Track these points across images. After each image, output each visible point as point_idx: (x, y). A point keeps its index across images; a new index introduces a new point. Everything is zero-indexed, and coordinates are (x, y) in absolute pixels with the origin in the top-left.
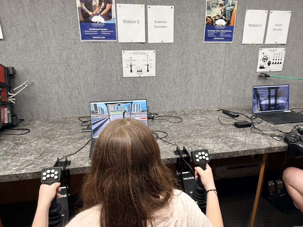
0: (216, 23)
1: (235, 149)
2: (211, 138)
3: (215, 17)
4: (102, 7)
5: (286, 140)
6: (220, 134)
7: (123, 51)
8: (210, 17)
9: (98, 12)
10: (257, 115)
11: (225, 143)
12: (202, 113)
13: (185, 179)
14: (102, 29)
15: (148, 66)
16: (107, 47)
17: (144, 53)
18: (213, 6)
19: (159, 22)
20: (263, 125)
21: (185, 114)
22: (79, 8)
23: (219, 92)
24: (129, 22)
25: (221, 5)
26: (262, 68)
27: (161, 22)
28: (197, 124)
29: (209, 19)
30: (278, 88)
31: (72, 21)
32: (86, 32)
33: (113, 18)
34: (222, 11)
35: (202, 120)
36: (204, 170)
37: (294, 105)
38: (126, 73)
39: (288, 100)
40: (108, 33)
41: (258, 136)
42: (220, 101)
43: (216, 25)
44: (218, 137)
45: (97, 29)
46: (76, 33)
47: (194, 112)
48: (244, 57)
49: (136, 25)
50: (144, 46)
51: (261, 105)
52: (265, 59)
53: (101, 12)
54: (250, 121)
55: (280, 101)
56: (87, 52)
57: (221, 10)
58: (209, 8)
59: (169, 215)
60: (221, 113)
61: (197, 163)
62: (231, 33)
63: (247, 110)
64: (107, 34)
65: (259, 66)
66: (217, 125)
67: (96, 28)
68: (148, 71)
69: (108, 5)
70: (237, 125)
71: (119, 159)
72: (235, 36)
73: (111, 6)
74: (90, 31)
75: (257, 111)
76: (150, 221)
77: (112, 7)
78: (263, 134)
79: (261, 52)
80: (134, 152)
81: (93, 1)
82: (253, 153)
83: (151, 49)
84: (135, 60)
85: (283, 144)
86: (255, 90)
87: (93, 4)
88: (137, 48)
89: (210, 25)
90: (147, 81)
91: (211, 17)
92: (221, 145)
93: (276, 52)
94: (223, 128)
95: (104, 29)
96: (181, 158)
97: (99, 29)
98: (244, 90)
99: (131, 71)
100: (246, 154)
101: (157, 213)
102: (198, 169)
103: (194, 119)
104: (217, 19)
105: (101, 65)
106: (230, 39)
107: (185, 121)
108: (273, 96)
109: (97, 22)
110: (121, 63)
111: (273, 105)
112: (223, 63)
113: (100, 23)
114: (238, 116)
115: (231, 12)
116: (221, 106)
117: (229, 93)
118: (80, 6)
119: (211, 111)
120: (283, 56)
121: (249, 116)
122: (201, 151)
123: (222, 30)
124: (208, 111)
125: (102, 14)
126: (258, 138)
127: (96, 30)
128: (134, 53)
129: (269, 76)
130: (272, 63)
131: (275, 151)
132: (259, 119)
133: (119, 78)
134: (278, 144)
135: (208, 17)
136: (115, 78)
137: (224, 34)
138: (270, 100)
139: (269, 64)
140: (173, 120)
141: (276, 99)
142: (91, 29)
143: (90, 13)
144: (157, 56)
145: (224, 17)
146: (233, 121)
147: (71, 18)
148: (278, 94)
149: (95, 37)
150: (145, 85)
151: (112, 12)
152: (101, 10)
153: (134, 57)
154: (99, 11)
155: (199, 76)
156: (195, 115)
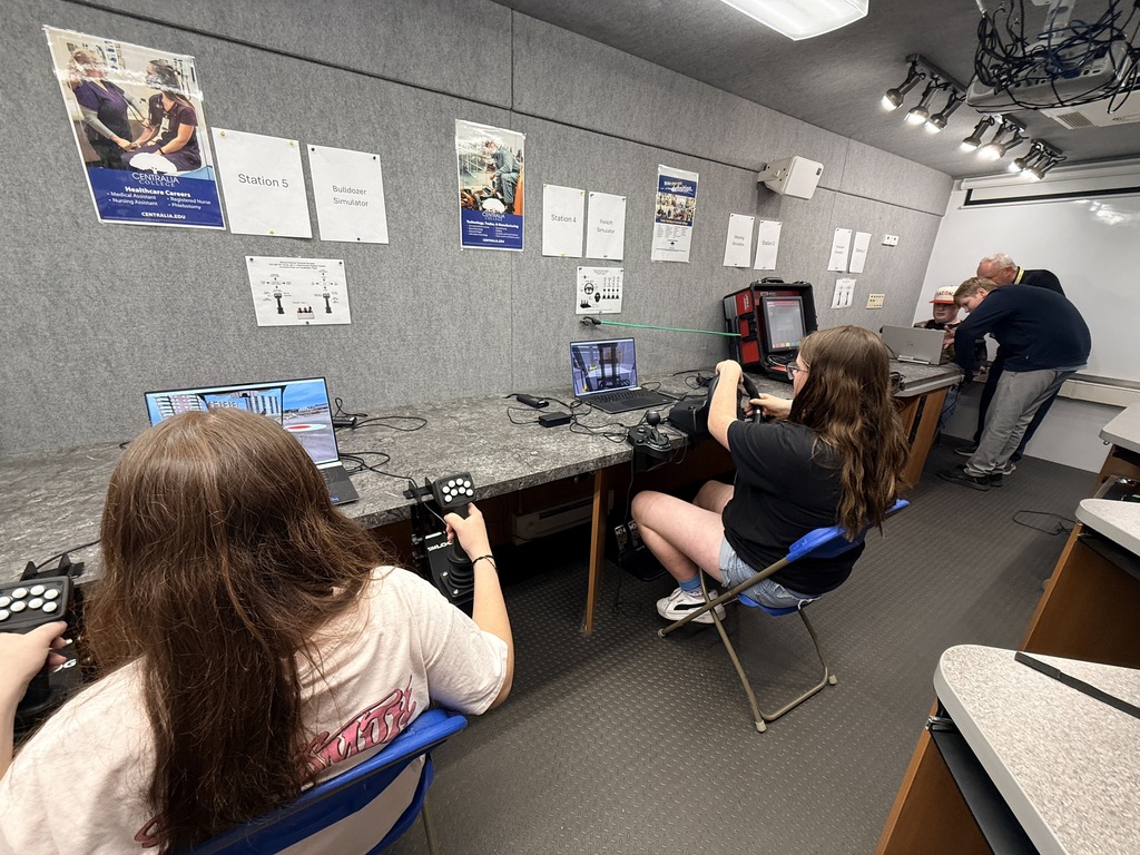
0: (484, 206)
1: (538, 469)
2: (490, 454)
3: (480, 192)
4: (161, 131)
5: (630, 440)
6: (510, 443)
7: (248, 258)
8: (469, 192)
9: (150, 143)
10: (582, 400)
11: (519, 460)
12: (473, 404)
13: (430, 549)
14: (172, 194)
15: (327, 297)
16: (195, 243)
17: (314, 267)
18: (473, 168)
19: (343, 190)
20: (595, 417)
21: (434, 410)
22: (76, 122)
23: (506, 357)
24: (256, 181)
25: (491, 168)
26: (585, 306)
27: (350, 191)
28: (460, 428)
29: (468, 196)
30: (616, 343)
31: (57, 160)
32: (115, 197)
33: (203, 165)
34: (495, 180)
35: (472, 420)
36: (464, 518)
37: (647, 377)
38: (266, 315)
39: (634, 368)
40: (194, 204)
41: (583, 438)
42: (510, 376)
43: (484, 210)
44: (506, 449)
45: (155, 192)
46: (78, 197)
47: (456, 405)
48: (549, 283)
49: (278, 191)
50: (310, 246)
51: (588, 380)
52: (589, 289)
53: (160, 144)
54: (568, 412)
55: (621, 370)
56: (124, 253)
57: (492, 179)
58: (464, 171)
59: (360, 626)
60: (513, 402)
61: (448, 506)
62: (519, 232)
63: (566, 392)
64: (189, 206)
65: (579, 303)
66: (504, 425)
67: (149, 187)
68: (329, 310)
69: (182, 127)
70: (543, 422)
71: (181, 513)
72: (528, 239)
73: (194, 132)
74: (130, 196)
75: (583, 392)
76: (306, 653)
77: (198, 134)
78: (593, 434)
79: (580, 275)
80: (229, 490)
81: (128, 110)
82: (574, 473)
83: (330, 256)
84: (289, 283)
85: (626, 448)
86: (575, 349)
87: (130, 118)
88: (291, 250)
89: (471, 209)
90: (329, 336)
91: (473, 191)
92: (510, 465)
93: (607, 276)
94: (516, 429)
95: (178, 194)
96: (421, 504)
97: (162, 193)
98: (557, 352)
99: (281, 311)
100: (559, 477)
101: (324, 631)
102: (452, 519)
103: (455, 418)
104: (486, 198)
105: (182, 292)
106: (517, 244)
107: (434, 425)
108: (608, 361)
109: (150, 172)
110: (245, 288)
111: (609, 379)
112: (508, 296)
113: (160, 173)
114: (546, 404)
115: (514, 186)
116: (515, 387)
117: (527, 358)
118: (82, 117)
119: (491, 399)
120: (621, 284)
121: (568, 403)
122: (454, 478)
123: (498, 222)
124: (487, 399)
125: (164, 149)
126: (583, 443)
127: (150, 195)
128: (285, 265)
129: (600, 323)
130: (602, 296)
131: (613, 462)
132: (585, 407)
133: (245, 328)
134: (617, 448)
135: (465, 190)
136: (233, 328)
137: (504, 231)
138: (603, 368)
139: (597, 299)
140: (405, 425)
141: (614, 367)
142: (133, 190)
143: (123, 143)
144: (349, 274)
145: (499, 194)
146: (537, 414)
147: (49, 150)
148: (617, 357)
149: (151, 215)
150: (325, 346)
151: (200, 147)
152: (159, 137)
153: (284, 274)
154: (155, 139)
155: (458, 324)
156: (457, 409)
